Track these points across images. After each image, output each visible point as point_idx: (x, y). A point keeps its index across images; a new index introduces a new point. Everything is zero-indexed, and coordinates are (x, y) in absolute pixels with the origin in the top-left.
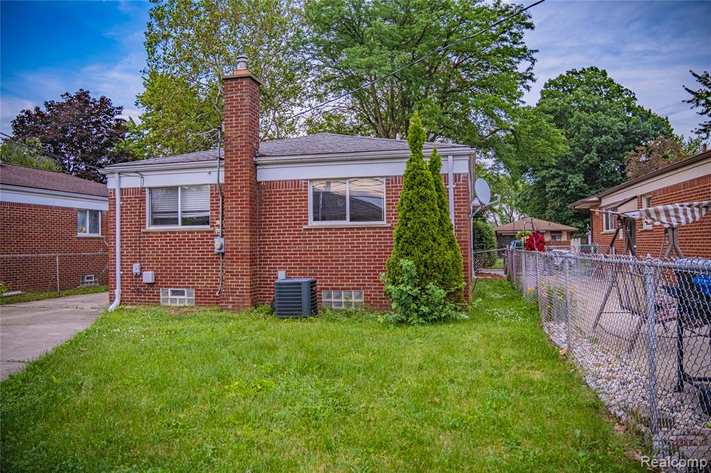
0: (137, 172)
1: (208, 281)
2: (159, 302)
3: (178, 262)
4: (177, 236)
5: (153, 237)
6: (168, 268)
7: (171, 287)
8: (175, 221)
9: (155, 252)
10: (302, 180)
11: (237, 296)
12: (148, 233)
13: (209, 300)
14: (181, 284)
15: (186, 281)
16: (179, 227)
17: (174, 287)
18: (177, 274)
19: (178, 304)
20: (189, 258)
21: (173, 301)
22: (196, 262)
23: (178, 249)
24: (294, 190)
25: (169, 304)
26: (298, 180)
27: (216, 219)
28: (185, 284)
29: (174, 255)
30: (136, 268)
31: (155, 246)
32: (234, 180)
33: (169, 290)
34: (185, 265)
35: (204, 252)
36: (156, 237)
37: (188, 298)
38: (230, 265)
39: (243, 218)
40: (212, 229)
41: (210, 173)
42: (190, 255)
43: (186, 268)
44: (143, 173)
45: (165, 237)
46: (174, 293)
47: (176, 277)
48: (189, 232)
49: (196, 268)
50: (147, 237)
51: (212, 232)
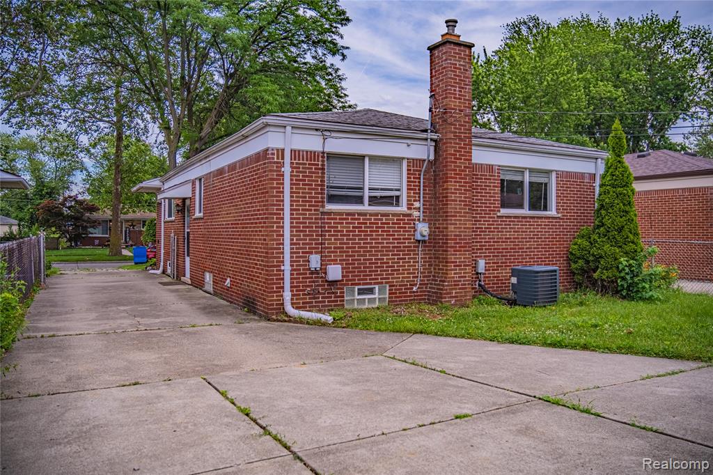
0: (317, 130)
1: (404, 274)
2: (343, 305)
3: (368, 251)
4: (369, 219)
5: (336, 219)
6: (356, 260)
7: (359, 284)
8: (359, 200)
9: (339, 239)
10: (496, 165)
11: (460, 289)
12: (329, 213)
13: (405, 297)
14: (373, 279)
15: (379, 275)
16: (366, 207)
17: (364, 284)
18: (368, 267)
19: (367, 306)
20: (382, 247)
21: (362, 301)
22: (391, 251)
23: (368, 235)
24: (490, 176)
25: (356, 306)
26: (492, 166)
27: (414, 201)
28: (378, 279)
29: (364, 243)
30: (315, 261)
31: (339, 231)
32: (458, 159)
33: (356, 288)
34: (377, 255)
35: (400, 239)
36: (340, 219)
37: (379, 295)
38: (453, 255)
39: (466, 201)
40: (409, 212)
41: (408, 146)
42: (383, 243)
43: (379, 259)
44: (325, 133)
45: (352, 219)
46: (361, 292)
47: (366, 271)
48: (383, 215)
49: (390, 259)
50: (328, 219)
51: (410, 215)
